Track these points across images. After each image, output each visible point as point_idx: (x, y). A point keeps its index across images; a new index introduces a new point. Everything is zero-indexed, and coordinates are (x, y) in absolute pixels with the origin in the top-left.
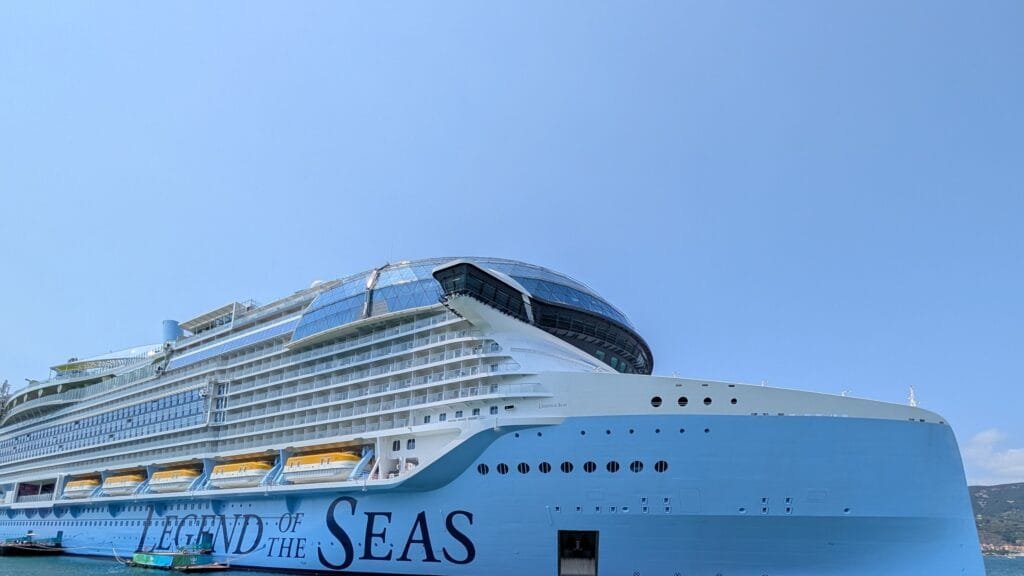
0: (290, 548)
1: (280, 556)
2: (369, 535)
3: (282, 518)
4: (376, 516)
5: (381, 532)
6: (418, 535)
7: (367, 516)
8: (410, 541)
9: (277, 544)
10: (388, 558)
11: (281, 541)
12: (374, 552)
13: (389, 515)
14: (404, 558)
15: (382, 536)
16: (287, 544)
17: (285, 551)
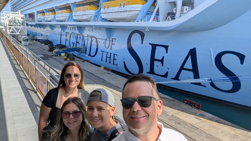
0: (110, 58)
1: (106, 62)
2: (153, 60)
3: (106, 40)
4: (157, 47)
5: (161, 59)
6: (189, 65)
7: (151, 46)
8: (182, 68)
9: (105, 55)
10: (166, 76)
11: (106, 53)
12: (156, 70)
13: (166, 47)
14: (177, 78)
15: (162, 61)
16: (109, 56)
17: (108, 59)
